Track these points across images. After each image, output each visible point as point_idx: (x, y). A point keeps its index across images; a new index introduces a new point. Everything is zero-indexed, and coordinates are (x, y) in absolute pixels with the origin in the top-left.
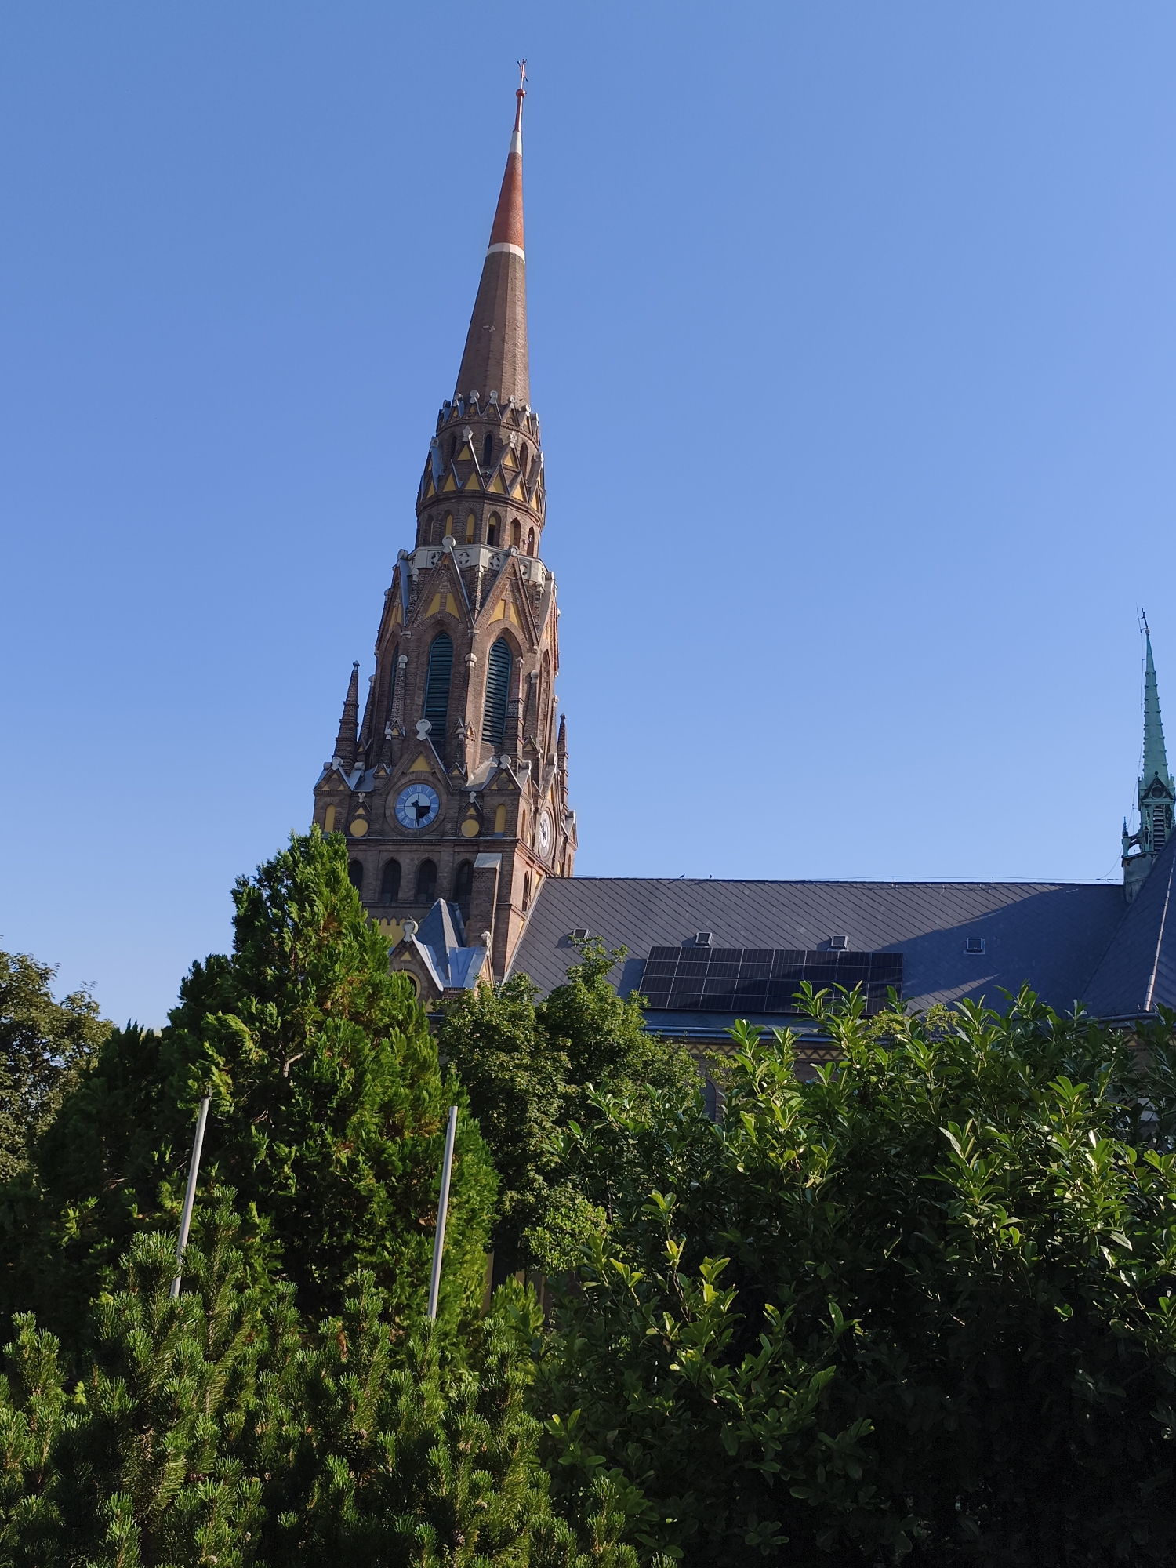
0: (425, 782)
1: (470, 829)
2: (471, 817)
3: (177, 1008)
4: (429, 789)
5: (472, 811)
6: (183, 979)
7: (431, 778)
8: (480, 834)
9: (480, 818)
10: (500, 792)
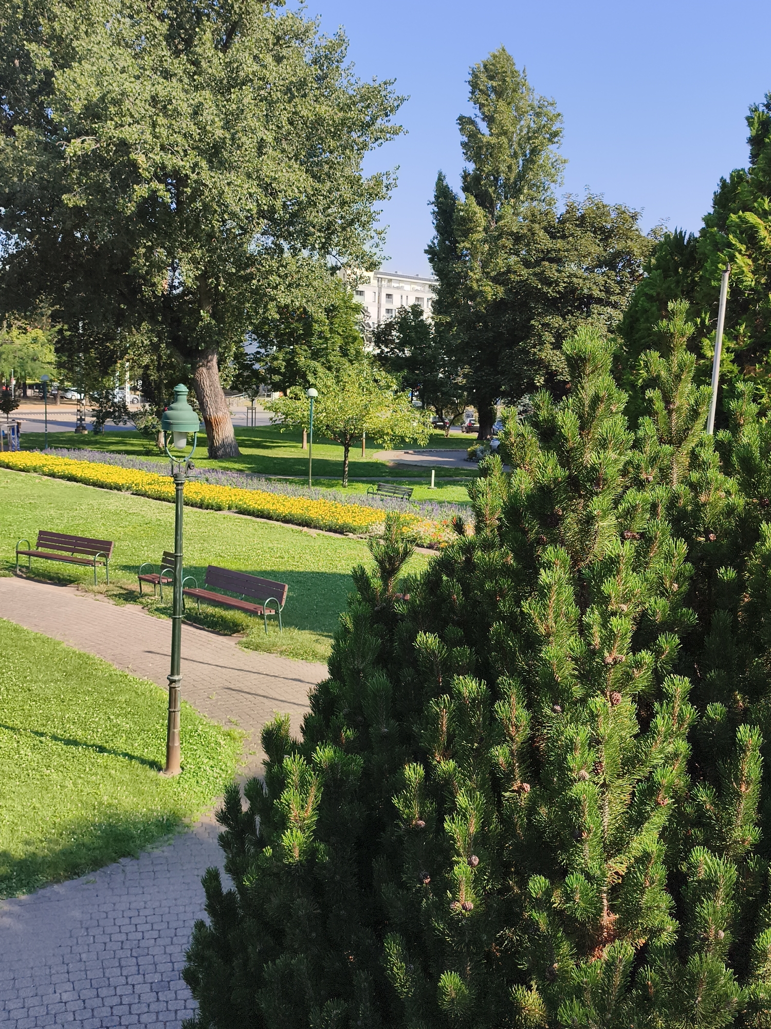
3: (710, 214)
6: (715, 193)
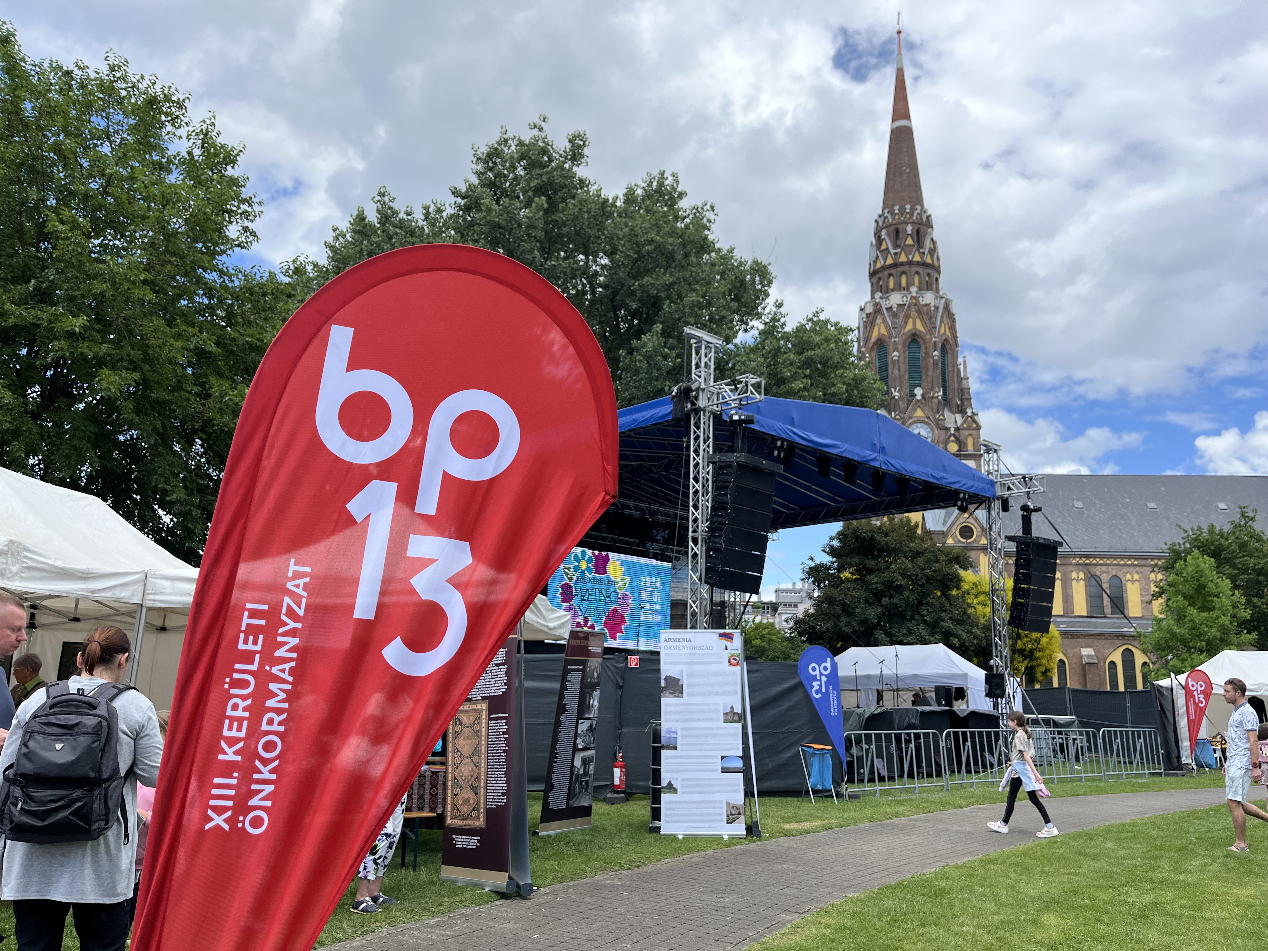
0: (923, 422)
1: (953, 447)
2: (953, 441)
4: (925, 426)
5: (952, 438)
7: (926, 420)
8: (960, 450)
9: (959, 441)
10: (969, 428)
